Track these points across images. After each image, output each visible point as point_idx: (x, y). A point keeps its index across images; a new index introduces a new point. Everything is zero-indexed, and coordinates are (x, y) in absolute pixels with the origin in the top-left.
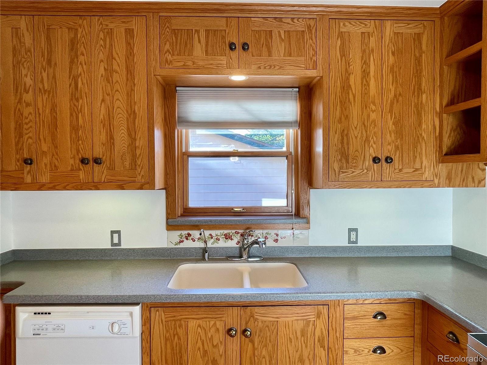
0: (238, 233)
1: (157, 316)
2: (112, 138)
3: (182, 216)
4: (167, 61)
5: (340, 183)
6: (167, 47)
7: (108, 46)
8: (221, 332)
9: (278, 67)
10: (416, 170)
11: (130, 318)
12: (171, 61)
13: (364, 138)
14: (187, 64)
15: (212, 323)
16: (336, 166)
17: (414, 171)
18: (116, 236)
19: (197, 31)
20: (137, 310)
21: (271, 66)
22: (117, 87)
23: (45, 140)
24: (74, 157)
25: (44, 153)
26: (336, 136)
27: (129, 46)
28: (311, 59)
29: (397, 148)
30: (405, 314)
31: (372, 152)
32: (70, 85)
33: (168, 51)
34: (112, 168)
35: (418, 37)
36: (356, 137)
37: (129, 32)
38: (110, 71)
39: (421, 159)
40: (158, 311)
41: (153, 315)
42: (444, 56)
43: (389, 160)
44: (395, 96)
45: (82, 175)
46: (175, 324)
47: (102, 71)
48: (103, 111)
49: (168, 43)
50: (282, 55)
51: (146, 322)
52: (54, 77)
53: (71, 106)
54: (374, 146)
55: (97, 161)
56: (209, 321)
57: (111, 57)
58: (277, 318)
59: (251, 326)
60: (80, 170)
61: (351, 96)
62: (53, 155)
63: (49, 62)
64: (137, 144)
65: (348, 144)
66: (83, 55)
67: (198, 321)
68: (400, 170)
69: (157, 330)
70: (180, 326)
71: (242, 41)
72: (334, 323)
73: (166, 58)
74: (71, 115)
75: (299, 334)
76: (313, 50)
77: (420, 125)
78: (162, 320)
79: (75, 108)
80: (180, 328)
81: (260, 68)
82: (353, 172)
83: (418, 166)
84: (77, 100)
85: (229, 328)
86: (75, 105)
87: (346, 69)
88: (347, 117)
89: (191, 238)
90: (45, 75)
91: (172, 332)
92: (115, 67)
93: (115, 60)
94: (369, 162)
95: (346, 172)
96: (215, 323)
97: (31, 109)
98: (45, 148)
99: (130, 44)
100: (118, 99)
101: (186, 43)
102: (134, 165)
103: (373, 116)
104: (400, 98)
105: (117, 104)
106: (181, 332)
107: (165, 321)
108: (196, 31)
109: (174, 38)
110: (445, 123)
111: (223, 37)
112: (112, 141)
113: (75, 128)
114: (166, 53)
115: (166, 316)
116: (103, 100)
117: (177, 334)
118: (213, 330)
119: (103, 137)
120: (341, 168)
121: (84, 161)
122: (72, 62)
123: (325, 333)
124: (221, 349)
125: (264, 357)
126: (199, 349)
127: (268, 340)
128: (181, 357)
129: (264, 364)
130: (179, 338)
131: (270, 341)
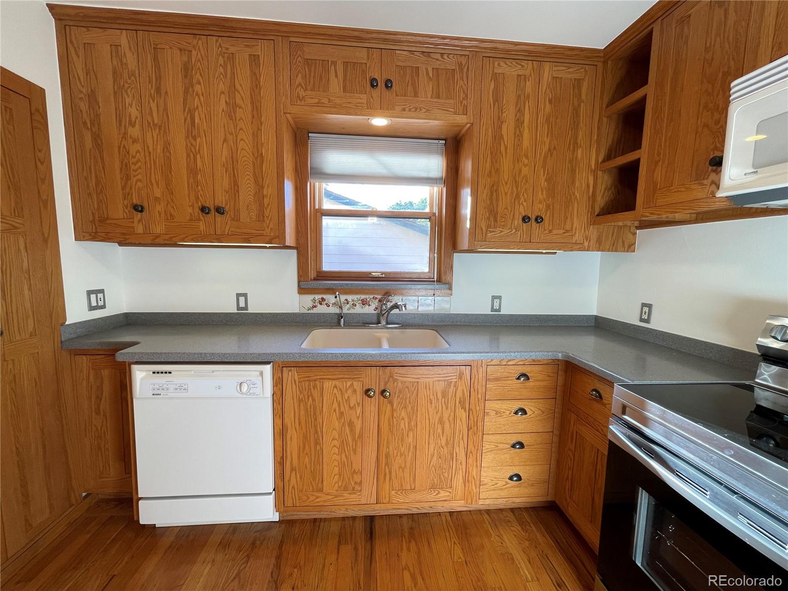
0: (376, 298)
1: (290, 376)
2: (236, 184)
3: (315, 279)
4: (298, 96)
5: (487, 243)
6: (299, 79)
7: (229, 76)
8: (358, 393)
9: (424, 110)
10: (567, 231)
11: (260, 378)
12: (303, 97)
13: (514, 195)
14: (322, 101)
15: (349, 383)
16: (483, 225)
17: (564, 233)
18: (242, 299)
19: (334, 63)
20: (268, 369)
21: (416, 109)
22: (241, 125)
23: (158, 184)
24: (192, 206)
25: (157, 199)
26: (485, 191)
27: (255, 77)
28: (461, 102)
29: (548, 207)
30: (549, 376)
31: (522, 211)
32: (185, 121)
33: (300, 84)
34: (236, 218)
35: (578, 82)
36: (506, 194)
37: (254, 59)
38: (232, 107)
39: (572, 219)
40: (290, 371)
41: (285, 375)
42: (604, 106)
43: (539, 219)
44: (549, 150)
45: (202, 226)
46: (309, 385)
47: (223, 105)
48: (225, 152)
49: (300, 75)
50: (429, 95)
51: (278, 383)
52: (165, 109)
53: (187, 145)
54: (525, 204)
55: (219, 210)
56: (346, 382)
57: (232, 89)
58: (418, 378)
59: (390, 387)
60: (200, 220)
61: (503, 148)
62: (168, 202)
63: (158, 90)
64: (265, 193)
65: (497, 200)
66: (200, 84)
67: (334, 382)
68: (550, 231)
69: (290, 391)
70: (315, 387)
71: (385, 77)
72: (476, 383)
73: (298, 93)
74: (188, 155)
75: (440, 395)
76: (464, 92)
77: (573, 182)
78: (295, 381)
79: (192, 148)
80: (314, 388)
81: (404, 110)
82: (501, 232)
83: (568, 227)
84: (195, 139)
85: (367, 388)
86: (192, 144)
87: (499, 117)
88: (497, 171)
89: (325, 303)
90: (154, 106)
91: (305, 393)
92: (239, 101)
93: (239, 92)
94: (518, 221)
95: (493, 232)
96: (352, 385)
97: (138, 147)
98: (158, 193)
99: (255, 74)
100: (242, 140)
101: (321, 76)
102: (261, 217)
103: (525, 171)
104: (555, 152)
105: (241, 144)
106: (316, 394)
107: (299, 382)
108: (332, 62)
109: (307, 69)
110: (599, 181)
111: (364, 72)
112: (236, 188)
113: (193, 171)
114: (298, 86)
115: (300, 376)
116: (225, 140)
117: (312, 395)
118: (350, 391)
119: (226, 183)
120: (489, 226)
121: (204, 210)
122: (186, 92)
123: (467, 394)
124: (359, 411)
125: (403, 419)
126: (335, 411)
127: (408, 401)
128: (316, 419)
129: (402, 426)
130: (314, 400)
131: (410, 403)
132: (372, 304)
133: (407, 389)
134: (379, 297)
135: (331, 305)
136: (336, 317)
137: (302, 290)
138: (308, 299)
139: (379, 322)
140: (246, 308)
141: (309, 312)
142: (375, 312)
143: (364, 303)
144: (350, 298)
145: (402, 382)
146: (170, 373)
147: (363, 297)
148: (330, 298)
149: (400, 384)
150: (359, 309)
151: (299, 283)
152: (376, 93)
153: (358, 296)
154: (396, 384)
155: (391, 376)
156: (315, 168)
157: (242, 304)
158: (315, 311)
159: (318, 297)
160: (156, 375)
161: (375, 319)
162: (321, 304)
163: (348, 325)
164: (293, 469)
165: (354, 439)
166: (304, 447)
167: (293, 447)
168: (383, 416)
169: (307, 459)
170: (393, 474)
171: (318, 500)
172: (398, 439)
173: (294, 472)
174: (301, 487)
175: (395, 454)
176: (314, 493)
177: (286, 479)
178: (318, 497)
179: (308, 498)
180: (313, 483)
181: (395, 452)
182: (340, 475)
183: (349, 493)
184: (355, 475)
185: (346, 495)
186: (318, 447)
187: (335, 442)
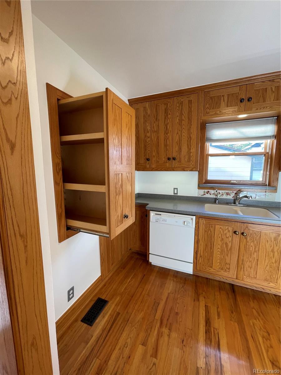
1: (202, 221)
2: (180, 149)
4: (207, 113)
6: (208, 106)
7: (180, 109)
8: (231, 232)
9: (268, 107)
11: (192, 221)
12: (209, 112)
14: (217, 113)
15: (227, 228)
19: (223, 96)
20: (194, 217)
21: (264, 108)
22: (184, 127)
23: (154, 151)
24: (165, 158)
25: (154, 156)
27: (190, 108)
32: (164, 128)
33: (208, 107)
34: (180, 161)
37: (190, 102)
38: (181, 120)
40: (202, 219)
41: (200, 221)
45: (167, 165)
46: (209, 226)
47: (178, 121)
48: (177, 138)
49: (208, 104)
50: (272, 100)
51: (197, 223)
52: (158, 125)
53: (164, 137)
55: (174, 159)
56: (225, 227)
57: (181, 114)
58: (261, 230)
59: (245, 232)
60: (167, 162)
62: (157, 157)
63: (157, 119)
64: (191, 151)
66: (170, 115)
67: (220, 226)
69: (202, 227)
70: (212, 227)
71: (248, 96)
73: (207, 111)
74: (164, 140)
75: (273, 239)
78: (204, 223)
79: (166, 137)
80: (211, 227)
81: (257, 109)
84: (167, 134)
85: (235, 230)
86: (166, 136)
89: (209, 193)
90: (155, 125)
91: (208, 229)
92: (183, 118)
93: (183, 115)
96: (228, 228)
97: (149, 139)
98: (154, 154)
99: (190, 107)
100: (184, 132)
101: (217, 102)
102: (189, 160)
105: (183, 134)
106: (212, 229)
107: (206, 224)
108: (222, 96)
109: (211, 101)
111: (237, 96)
112: (180, 150)
113: (166, 145)
114: (207, 108)
115: (206, 222)
116: (177, 133)
117: (210, 230)
118: (227, 231)
119: (177, 148)
121: (169, 159)
122: (165, 118)
124: (230, 239)
125: (252, 246)
126: (220, 237)
127: (255, 239)
128: (211, 239)
129: (251, 249)
130: (211, 232)
131: (256, 240)
132: (232, 195)
133: (254, 234)
134: (235, 192)
135: (212, 194)
136: (214, 199)
137: (200, 187)
138: (202, 192)
139: (235, 203)
140: (177, 194)
141: (202, 196)
142: (233, 198)
143: (227, 194)
144: (221, 192)
145: (252, 231)
146: (161, 215)
147: (227, 191)
148: (212, 191)
149: (251, 231)
150: (225, 197)
151: (199, 184)
152: (242, 105)
153: (225, 191)
154: (249, 231)
155: (247, 227)
156: (208, 138)
157: (176, 192)
158: (204, 196)
159: (206, 191)
160: (156, 215)
161: (232, 201)
162: (207, 194)
163: (219, 203)
164: (201, 256)
165: (227, 250)
166: (206, 249)
167: (201, 248)
168: (242, 243)
169: (206, 254)
170: (245, 269)
171: (210, 271)
172: (249, 255)
173: (201, 258)
174: (203, 264)
175: (247, 261)
176: (209, 268)
177: (198, 259)
178: (210, 270)
179: (206, 269)
180: (208, 263)
181: (247, 260)
182: (220, 263)
183: (224, 272)
184: (227, 265)
185: (222, 272)
186: (211, 250)
187: (219, 250)
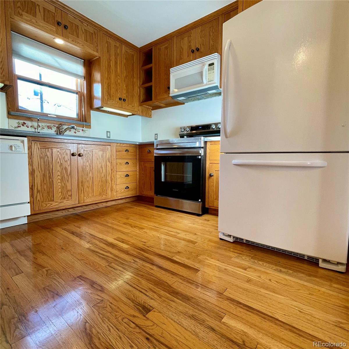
1: (36, 145)
6: (19, 4)
8: (68, 155)
9: (81, 45)
11: (23, 144)
12: (22, 14)
14: (32, 20)
16: (106, 98)
21: (78, 43)
28: (96, 47)
29: (127, 96)
30: (134, 151)
31: (119, 96)
33: (20, 7)
35: (133, 56)
36: (113, 88)
39: (134, 102)
41: (33, 145)
43: (124, 100)
44: (126, 76)
46: (46, 150)
50: (83, 39)
51: (30, 148)
54: (119, 93)
56: (63, 150)
59: (81, 152)
61: (111, 70)
67: (57, 149)
68: (128, 105)
69: (36, 153)
71: (64, 23)
72: (113, 153)
73: (18, 11)
76: (96, 43)
77: (134, 90)
80: (48, 152)
81: (73, 41)
82: (112, 102)
83: (133, 105)
87: (109, 58)
88: (110, 78)
89: (26, 125)
91: (44, 154)
94: (118, 99)
95: (109, 101)
96: (66, 151)
101: (31, 8)
103: (119, 81)
104: (128, 78)
107: (40, 148)
108: (37, 4)
110: (141, 91)
111: (54, 17)
118: (65, 154)
123: (110, 157)
124: (69, 162)
125: (87, 166)
126: (58, 162)
128: (49, 167)
129: (87, 169)
130: (48, 157)
131: (90, 159)
133: (88, 154)
135: (29, 127)
137: (10, 116)
138: (15, 122)
141: (16, 129)
142: (55, 133)
143: (49, 127)
144: (40, 124)
145: (86, 151)
148: (29, 123)
150: (46, 131)
151: (8, 111)
152: (60, 28)
153: (46, 124)
155: (82, 148)
158: (19, 129)
159: (21, 121)
162: (23, 126)
164: (38, 191)
165: (67, 175)
166: (43, 179)
167: (38, 180)
169: (45, 186)
170: (85, 190)
171: (51, 206)
172: (86, 175)
173: (39, 193)
174: (42, 200)
175: (85, 181)
176: (50, 202)
177: (35, 197)
179: (47, 205)
180: (49, 197)
182: (62, 193)
184: (68, 192)
185: (65, 201)
186: (51, 180)
187: (59, 177)
